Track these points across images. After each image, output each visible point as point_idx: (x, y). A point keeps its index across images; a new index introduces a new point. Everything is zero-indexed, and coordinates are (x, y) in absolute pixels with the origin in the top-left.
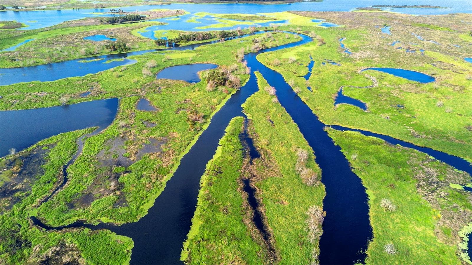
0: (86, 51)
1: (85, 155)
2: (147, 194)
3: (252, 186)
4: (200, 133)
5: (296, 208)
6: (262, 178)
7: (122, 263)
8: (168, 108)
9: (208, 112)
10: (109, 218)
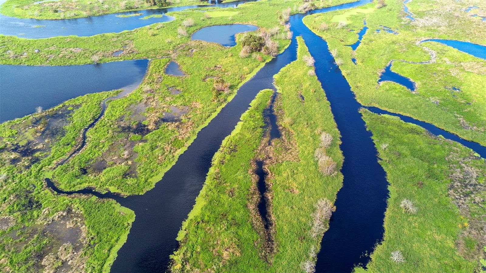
0: (126, 4)
1: (106, 119)
2: (157, 167)
3: (265, 168)
4: (224, 105)
5: (306, 198)
6: (277, 161)
7: (120, 235)
8: (196, 74)
9: (237, 82)
10: (116, 188)
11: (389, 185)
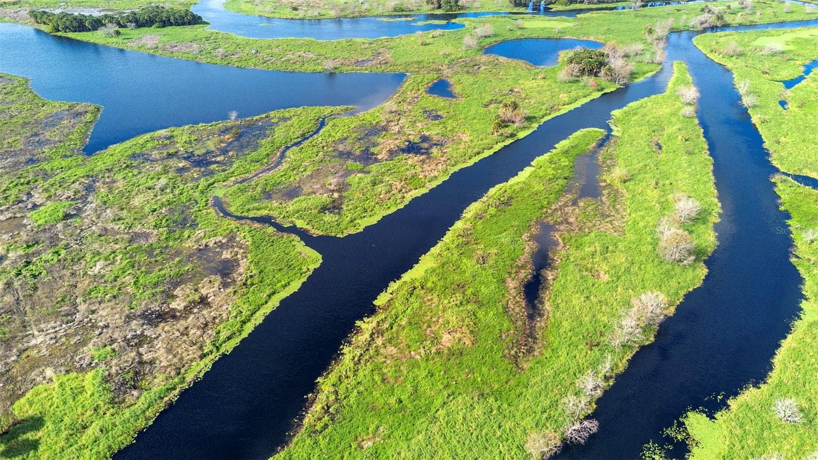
0: (396, 5)
2: (374, 207)
3: (555, 236)
4: (508, 142)
5: (619, 289)
6: (580, 229)
7: (292, 281)
8: (475, 97)
9: (541, 113)
11: (806, 299)
